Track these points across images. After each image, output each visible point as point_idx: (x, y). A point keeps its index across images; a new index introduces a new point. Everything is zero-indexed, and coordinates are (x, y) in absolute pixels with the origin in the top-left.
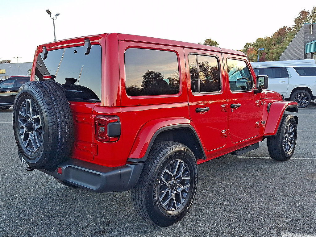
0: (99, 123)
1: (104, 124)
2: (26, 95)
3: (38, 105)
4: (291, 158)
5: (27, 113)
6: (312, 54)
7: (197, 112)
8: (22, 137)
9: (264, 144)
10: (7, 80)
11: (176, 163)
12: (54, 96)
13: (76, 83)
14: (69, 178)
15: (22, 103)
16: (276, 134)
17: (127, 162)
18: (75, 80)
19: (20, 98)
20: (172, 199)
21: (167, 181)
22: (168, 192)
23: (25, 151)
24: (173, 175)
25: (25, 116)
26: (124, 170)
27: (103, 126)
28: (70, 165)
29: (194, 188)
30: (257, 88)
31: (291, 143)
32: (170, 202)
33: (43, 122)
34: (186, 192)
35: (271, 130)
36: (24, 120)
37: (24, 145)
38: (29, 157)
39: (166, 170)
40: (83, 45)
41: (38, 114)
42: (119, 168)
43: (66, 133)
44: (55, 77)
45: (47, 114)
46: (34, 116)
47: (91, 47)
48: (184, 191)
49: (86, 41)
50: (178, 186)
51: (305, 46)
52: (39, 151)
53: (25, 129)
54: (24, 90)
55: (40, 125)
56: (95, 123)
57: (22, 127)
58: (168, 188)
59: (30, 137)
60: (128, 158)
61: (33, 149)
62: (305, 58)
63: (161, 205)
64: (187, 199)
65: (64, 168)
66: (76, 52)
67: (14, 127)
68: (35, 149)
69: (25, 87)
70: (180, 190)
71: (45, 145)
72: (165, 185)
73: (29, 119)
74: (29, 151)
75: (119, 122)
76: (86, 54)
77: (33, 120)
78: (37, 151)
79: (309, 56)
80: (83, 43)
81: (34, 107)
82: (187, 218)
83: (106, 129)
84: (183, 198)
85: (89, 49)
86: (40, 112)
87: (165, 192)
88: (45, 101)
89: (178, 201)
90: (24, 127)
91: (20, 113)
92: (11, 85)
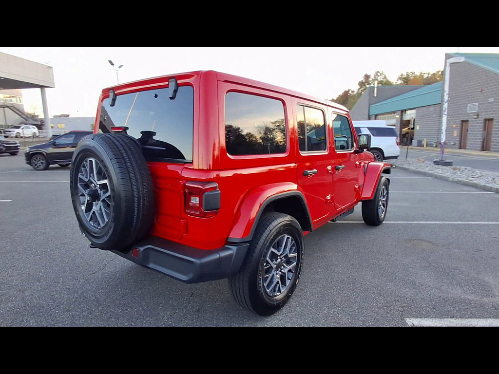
0: (189, 192)
1: (199, 193)
2: (87, 152)
3: (105, 166)
4: (383, 222)
5: (90, 176)
6: (376, 116)
7: (304, 175)
8: (83, 208)
9: (359, 207)
10: (66, 135)
11: (282, 239)
12: (127, 154)
13: (154, 138)
14: (148, 263)
15: (83, 163)
16: (373, 198)
17: (226, 243)
18: (154, 134)
19: (80, 156)
20: (278, 282)
21: (272, 261)
22: (273, 274)
23: (88, 226)
24: (279, 254)
25: (86, 180)
26: (224, 254)
27: (195, 195)
28: (150, 246)
29: (301, 266)
30: (358, 148)
31: (384, 207)
32: (275, 286)
33: (113, 190)
34: (292, 272)
35: (367, 194)
36: (85, 185)
37: (87, 218)
38: (94, 234)
39: (272, 249)
40: (167, 86)
41: (105, 178)
42: (217, 252)
43: (144, 204)
44: (127, 128)
45: (118, 179)
46: (99, 180)
47: (178, 89)
48: (290, 271)
49: (172, 82)
50: (284, 266)
51: (369, 107)
52: (107, 228)
53: (87, 198)
54: (86, 146)
55: (108, 194)
56: (185, 192)
57: (83, 195)
58: (273, 271)
59: (95, 208)
60: (227, 238)
61: (99, 224)
62: (369, 118)
63: (266, 292)
64: (292, 280)
65: (142, 249)
66: (156, 96)
67: (72, 194)
68: (102, 225)
69: (87, 142)
70: (286, 271)
71: (116, 219)
72: (271, 267)
73: (93, 185)
74: (94, 226)
75: (218, 191)
76: (171, 98)
77: (98, 186)
78: (104, 227)
79: (374, 117)
80: (167, 83)
81: (100, 168)
82: (292, 302)
83: (200, 201)
84: (289, 279)
85: (175, 91)
86: (109, 176)
87: (271, 275)
88: (115, 161)
89: (284, 283)
90: (86, 195)
91: (80, 176)
92: (70, 140)
